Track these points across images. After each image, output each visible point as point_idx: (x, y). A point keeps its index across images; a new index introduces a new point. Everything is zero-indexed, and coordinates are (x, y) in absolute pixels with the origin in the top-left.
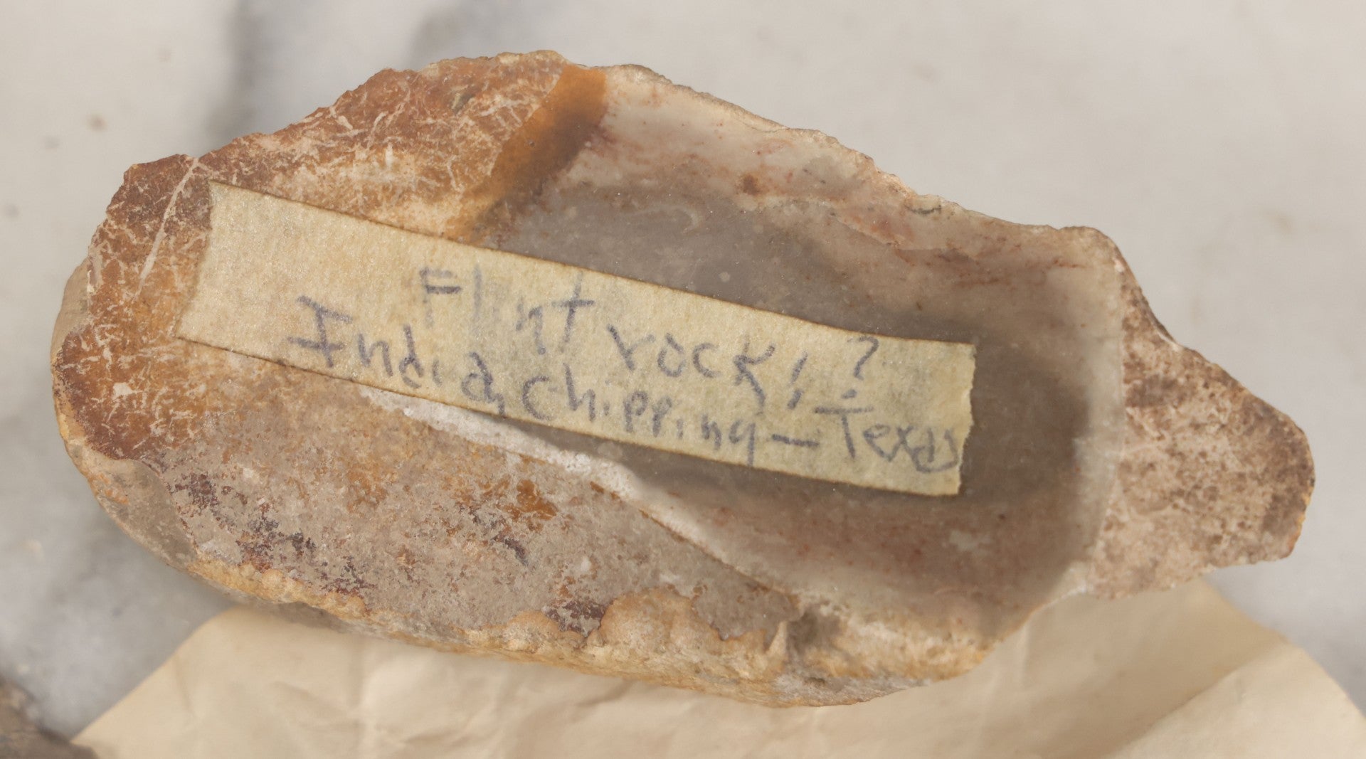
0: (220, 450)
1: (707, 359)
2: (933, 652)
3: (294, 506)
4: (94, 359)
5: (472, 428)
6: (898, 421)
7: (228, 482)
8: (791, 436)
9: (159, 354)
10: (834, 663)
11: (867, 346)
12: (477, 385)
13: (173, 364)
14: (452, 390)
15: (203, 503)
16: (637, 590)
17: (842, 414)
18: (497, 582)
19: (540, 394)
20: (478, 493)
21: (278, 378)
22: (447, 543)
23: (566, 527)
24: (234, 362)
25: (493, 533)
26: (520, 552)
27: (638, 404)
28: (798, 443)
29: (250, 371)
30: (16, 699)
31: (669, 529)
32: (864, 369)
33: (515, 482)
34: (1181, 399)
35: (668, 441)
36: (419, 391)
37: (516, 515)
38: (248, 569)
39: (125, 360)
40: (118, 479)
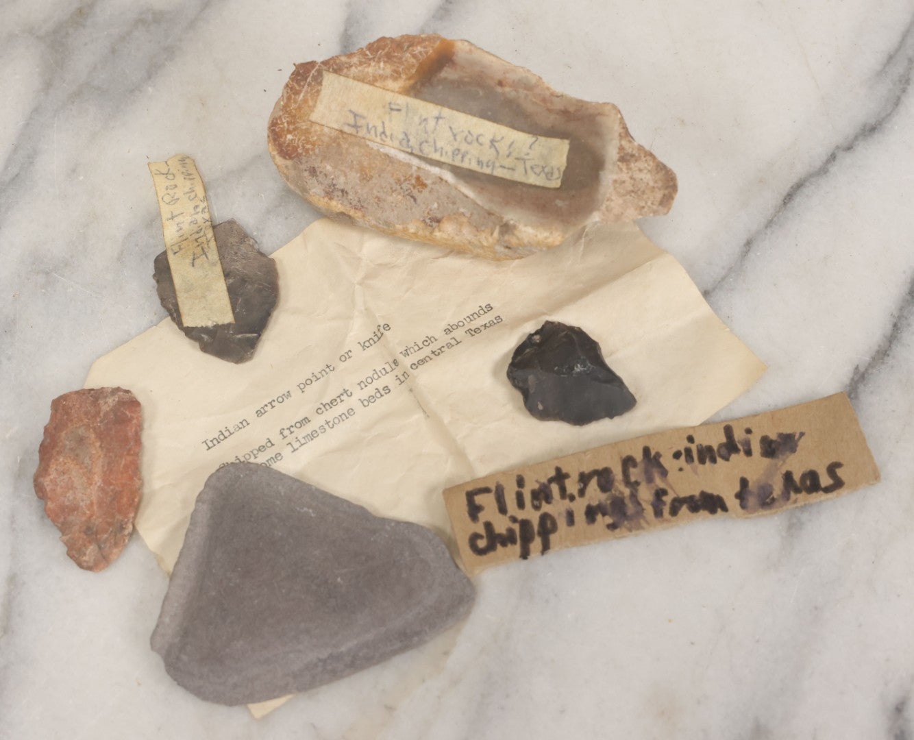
0: (320, 159)
1: (481, 140)
2: (546, 238)
3: (342, 179)
4: (281, 126)
5: (402, 157)
6: (542, 163)
7: (321, 170)
8: (507, 166)
9: (302, 126)
10: (514, 241)
11: (534, 139)
12: (404, 142)
13: (306, 129)
14: (396, 144)
15: (313, 176)
16: (452, 214)
17: (524, 161)
18: (407, 209)
19: (425, 146)
20: (402, 179)
21: (340, 136)
22: (392, 195)
23: (430, 192)
24: (326, 130)
25: (407, 193)
26: (415, 200)
27: (457, 152)
28: (509, 169)
29: (331, 133)
30: (252, 242)
31: (463, 194)
32: (533, 146)
33: (415, 176)
34: (636, 161)
35: (465, 165)
36: (386, 143)
37: (414, 187)
38: (326, 199)
39: (291, 127)
40: (286, 167)
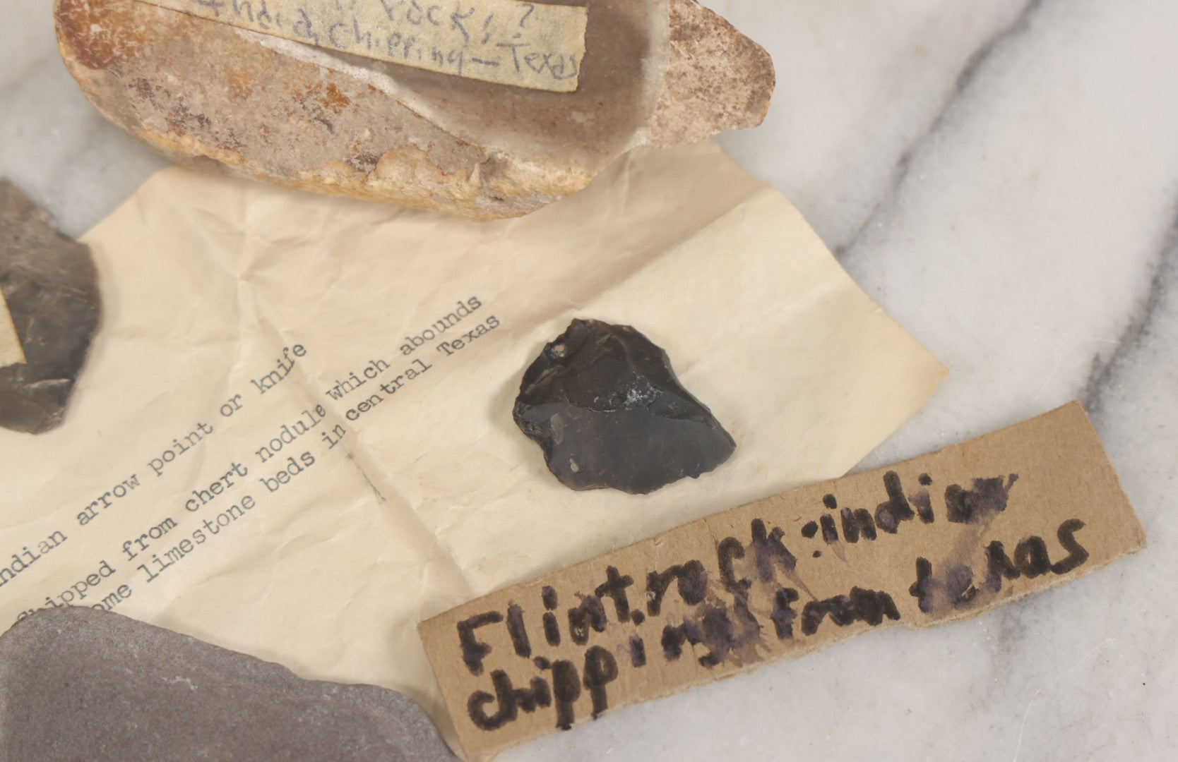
0: (154, 64)
1: (436, 15)
2: (561, 179)
3: (198, 98)
4: (79, 10)
5: (300, 53)
6: (544, 51)
7: (159, 83)
8: (483, 59)
9: (117, 7)
10: (506, 187)
11: (527, 8)
12: (302, 28)
13: (125, 14)
14: (288, 30)
15: (145, 95)
16: (396, 147)
17: (513, 47)
18: (316, 144)
19: (338, 32)
20: (304, 92)
21: (187, 23)
22: (288, 121)
23: (355, 111)
24: (161, 13)
25: (314, 115)
26: (330, 126)
27: (395, 40)
28: (487, 63)
29: (170, 18)
30: (43, 216)
31: (413, 111)
32: (526, 22)
33: (325, 84)
34: (702, 36)
35: (412, 61)
36: (269, 31)
37: (327, 104)
38: (173, 135)
39: (97, 11)
40: (96, 82)
